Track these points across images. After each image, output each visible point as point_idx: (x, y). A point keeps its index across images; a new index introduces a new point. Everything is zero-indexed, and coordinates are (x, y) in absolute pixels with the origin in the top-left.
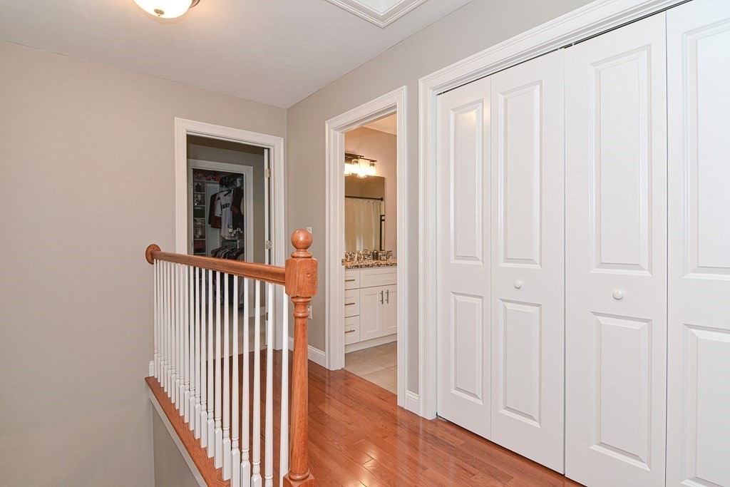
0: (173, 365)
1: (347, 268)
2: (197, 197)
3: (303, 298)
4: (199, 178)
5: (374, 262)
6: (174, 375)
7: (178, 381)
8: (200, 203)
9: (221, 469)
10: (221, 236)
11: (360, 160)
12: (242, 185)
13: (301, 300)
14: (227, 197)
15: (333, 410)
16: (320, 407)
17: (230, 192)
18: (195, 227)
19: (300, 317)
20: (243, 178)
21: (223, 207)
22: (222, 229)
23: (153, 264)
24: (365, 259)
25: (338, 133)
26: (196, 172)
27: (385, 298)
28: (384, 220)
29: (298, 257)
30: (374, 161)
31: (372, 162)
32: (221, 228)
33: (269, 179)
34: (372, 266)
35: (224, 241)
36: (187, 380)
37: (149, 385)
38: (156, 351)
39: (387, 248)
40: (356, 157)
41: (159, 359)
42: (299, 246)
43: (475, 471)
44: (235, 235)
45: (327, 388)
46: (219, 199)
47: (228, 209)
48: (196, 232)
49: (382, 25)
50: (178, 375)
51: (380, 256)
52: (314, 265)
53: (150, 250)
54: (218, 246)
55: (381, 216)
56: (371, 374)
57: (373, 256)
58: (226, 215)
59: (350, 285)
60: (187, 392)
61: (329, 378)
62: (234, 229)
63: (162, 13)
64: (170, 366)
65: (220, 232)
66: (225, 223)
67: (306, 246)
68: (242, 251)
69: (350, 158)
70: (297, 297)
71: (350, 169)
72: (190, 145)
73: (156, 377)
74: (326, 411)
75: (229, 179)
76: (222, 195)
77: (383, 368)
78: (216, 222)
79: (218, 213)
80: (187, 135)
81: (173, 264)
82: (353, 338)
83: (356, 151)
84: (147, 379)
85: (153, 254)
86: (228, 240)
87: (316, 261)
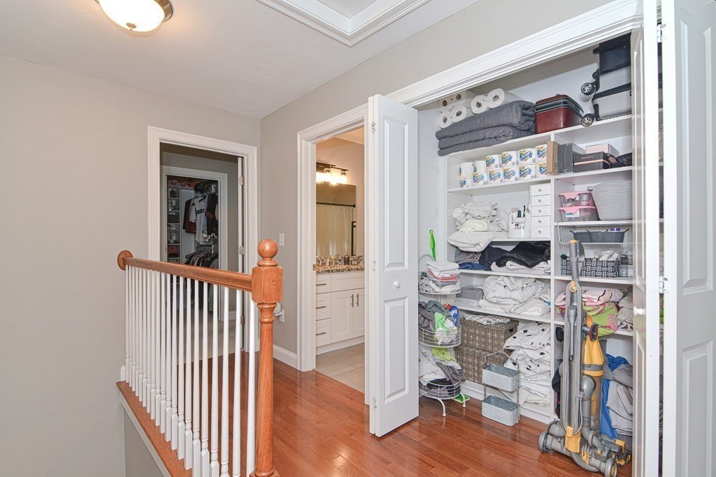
0: (145, 370)
1: (318, 272)
2: (171, 203)
3: (269, 304)
4: (173, 185)
5: (345, 267)
6: (145, 380)
7: (149, 385)
8: (175, 208)
9: (191, 470)
10: (195, 241)
11: (332, 170)
12: (217, 191)
13: (267, 306)
14: (202, 202)
15: (305, 410)
16: (291, 407)
17: (205, 198)
18: (170, 232)
19: (265, 323)
20: (217, 185)
21: (198, 212)
22: (197, 234)
23: (125, 270)
24: (336, 264)
25: (309, 144)
26: (170, 178)
27: (355, 301)
28: (355, 226)
29: (264, 266)
30: (345, 170)
31: (344, 171)
32: (195, 233)
33: (243, 186)
34: (343, 270)
35: (198, 246)
36: (158, 384)
37: (120, 389)
38: (127, 356)
39: (358, 254)
40: (328, 166)
41: (131, 363)
42: (264, 255)
43: (434, 463)
44: (209, 240)
45: (298, 388)
46: (194, 204)
47: (203, 214)
48: (170, 237)
49: (350, 44)
50: (149, 380)
51: (352, 260)
52: (280, 273)
53: (121, 256)
54: (193, 250)
55: (353, 223)
56: (340, 375)
57: (345, 261)
58: (200, 221)
59: (321, 289)
60: (158, 396)
61: (301, 379)
62: (209, 234)
63: (134, 26)
64: (141, 370)
65: (195, 237)
66: (200, 228)
67: (273, 255)
68: (216, 256)
69: (321, 167)
70: (263, 304)
71: (321, 177)
72: (164, 153)
73: (127, 382)
74: (298, 412)
75: (204, 185)
76: (196, 201)
77: (352, 368)
78: (190, 228)
79: (192, 218)
80: (161, 143)
81: (144, 270)
82: (323, 340)
83: (328, 160)
84: (119, 384)
85: (125, 260)
86: (203, 246)
87: (281, 270)
